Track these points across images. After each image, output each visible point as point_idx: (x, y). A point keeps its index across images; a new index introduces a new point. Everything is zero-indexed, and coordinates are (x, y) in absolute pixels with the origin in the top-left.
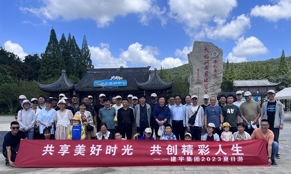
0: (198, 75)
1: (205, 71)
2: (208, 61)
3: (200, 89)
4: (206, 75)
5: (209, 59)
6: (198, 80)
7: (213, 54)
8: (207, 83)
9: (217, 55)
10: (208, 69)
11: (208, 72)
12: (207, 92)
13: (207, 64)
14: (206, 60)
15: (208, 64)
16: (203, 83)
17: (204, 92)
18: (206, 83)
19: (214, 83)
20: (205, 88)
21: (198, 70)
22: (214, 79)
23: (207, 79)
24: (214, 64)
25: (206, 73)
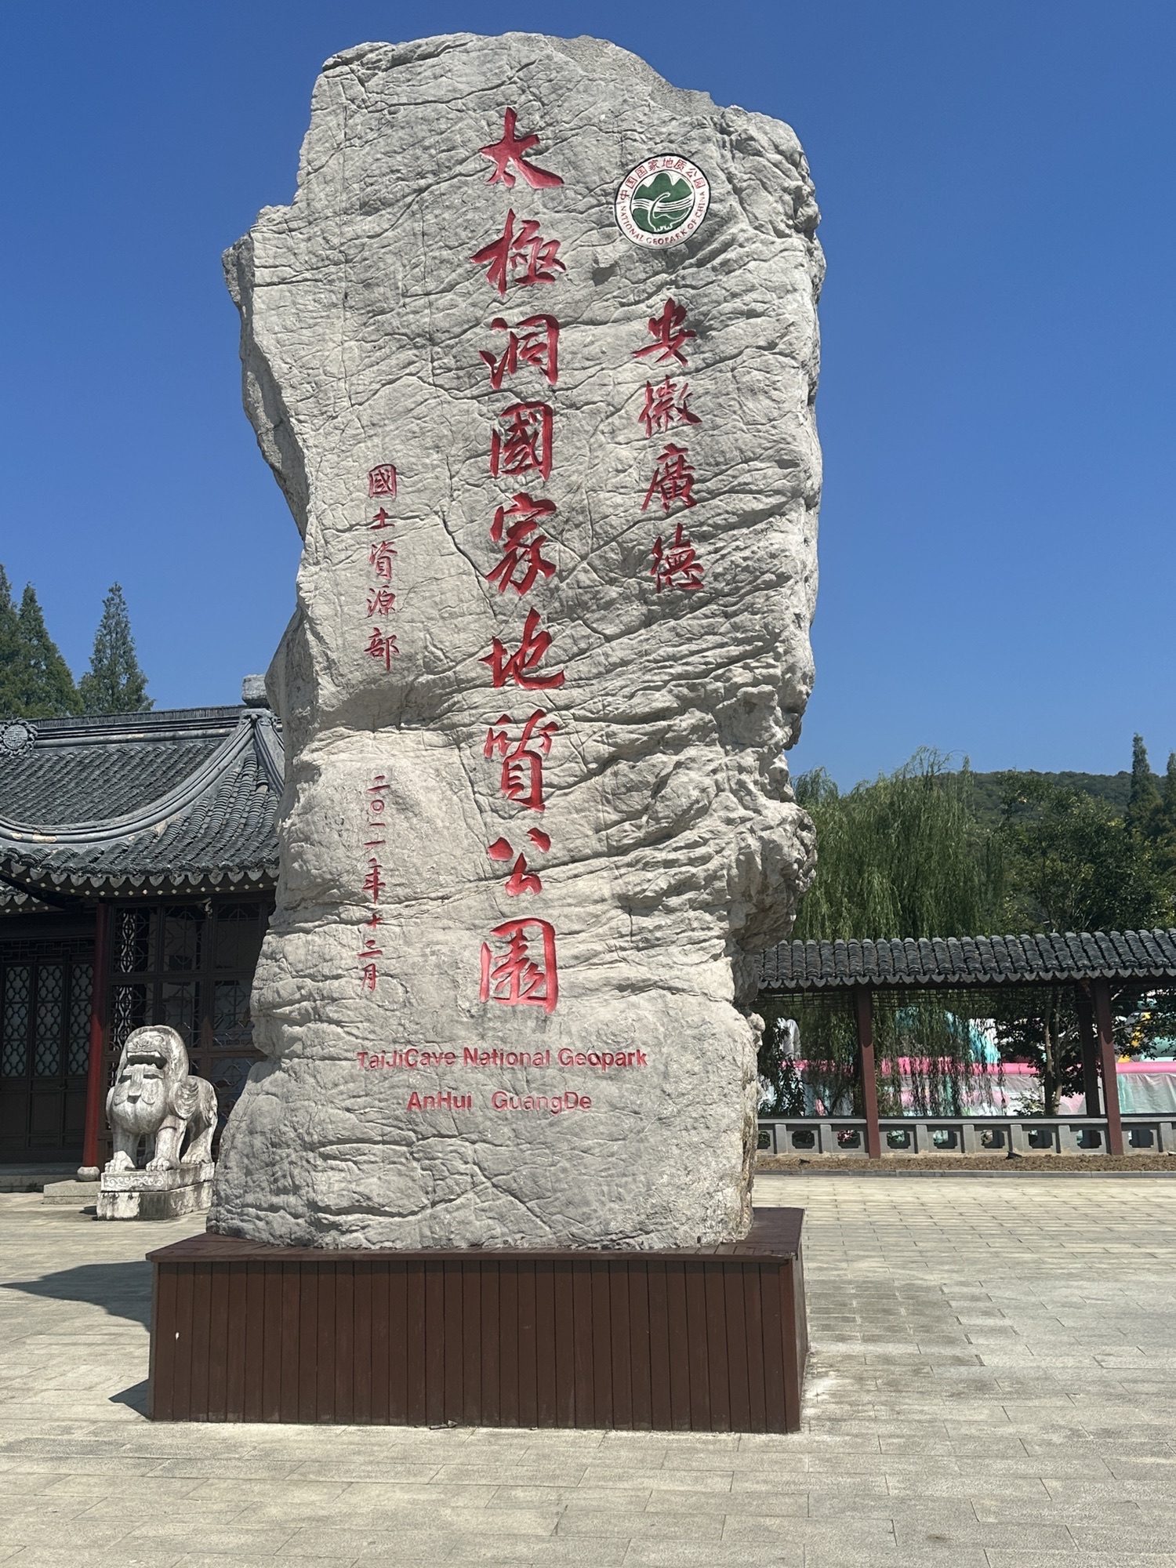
0: (383, 558)
1: (506, 489)
2: (553, 325)
3: (404, 806)
4: (511, 560)
5: (556, 298)
6: (378, 646)
7: (624, 208)
8: (539, 696)
9: (695, 218)
10: (546, 466)
11: (547, 506)
12: (534, 855)
13: (529, 380)
14: (513, 316)
15: (553, 373)
16: (477, 697)
17: (484, 861)
18: (521, 699)
19: (662, 700)
20: (511, 785)
21: (384, 478)
22: (661, 630)
23: (546, 639)
24: (654, 367)
25: (516, 532)
